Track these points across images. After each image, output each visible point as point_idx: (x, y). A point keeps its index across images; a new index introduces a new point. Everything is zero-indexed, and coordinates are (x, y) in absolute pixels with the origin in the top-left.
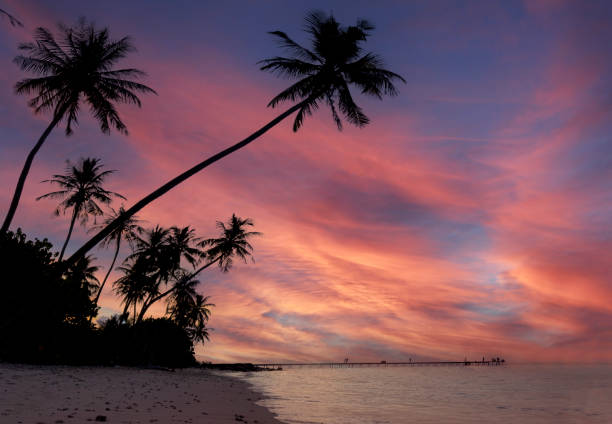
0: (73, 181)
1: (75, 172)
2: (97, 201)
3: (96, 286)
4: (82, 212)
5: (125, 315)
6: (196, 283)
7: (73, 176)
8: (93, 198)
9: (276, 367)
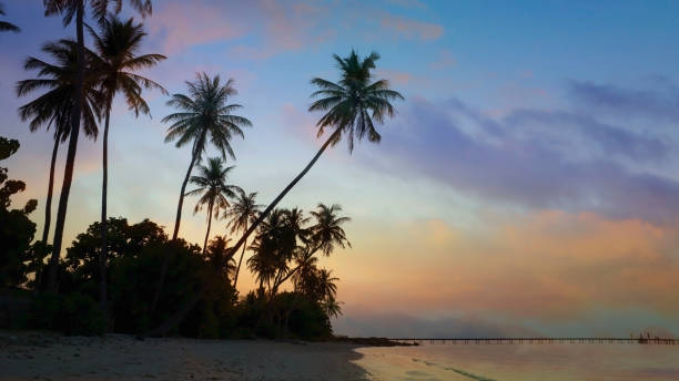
0: (206, 180)
1: (206, 171)
2: (225, 195)
3: (233, 268)
4: (215, 205)
5: (261, 290)
6: (315, 259)
7: (205, 177)
8: (222, 193)
9: (412, 342)
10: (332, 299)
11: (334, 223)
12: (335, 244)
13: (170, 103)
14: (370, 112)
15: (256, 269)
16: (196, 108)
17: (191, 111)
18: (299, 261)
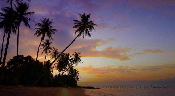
0: (45, 45)
1: (45, 43)
2: (50, 49)
3: (52, 68)
4: (47, 52)
5: (59, 74)
6: (73, 66)
7: (45, 44)
8: (49, 49)
9: (98, 88)
10: (78, 77)
11: (79, 57)
12: (78, 62)
13: (36, 25)
14: (88, 29)
15: (58, 69)
16: (43, 26)
17: (42, 27)
18: (69, 67)
